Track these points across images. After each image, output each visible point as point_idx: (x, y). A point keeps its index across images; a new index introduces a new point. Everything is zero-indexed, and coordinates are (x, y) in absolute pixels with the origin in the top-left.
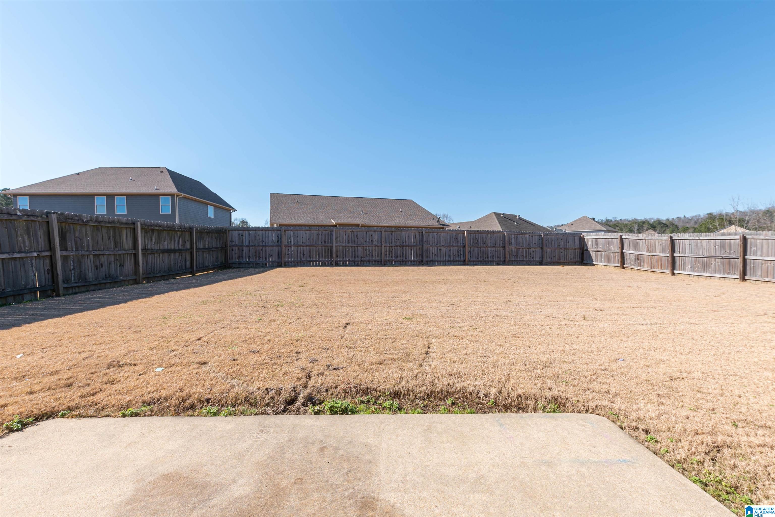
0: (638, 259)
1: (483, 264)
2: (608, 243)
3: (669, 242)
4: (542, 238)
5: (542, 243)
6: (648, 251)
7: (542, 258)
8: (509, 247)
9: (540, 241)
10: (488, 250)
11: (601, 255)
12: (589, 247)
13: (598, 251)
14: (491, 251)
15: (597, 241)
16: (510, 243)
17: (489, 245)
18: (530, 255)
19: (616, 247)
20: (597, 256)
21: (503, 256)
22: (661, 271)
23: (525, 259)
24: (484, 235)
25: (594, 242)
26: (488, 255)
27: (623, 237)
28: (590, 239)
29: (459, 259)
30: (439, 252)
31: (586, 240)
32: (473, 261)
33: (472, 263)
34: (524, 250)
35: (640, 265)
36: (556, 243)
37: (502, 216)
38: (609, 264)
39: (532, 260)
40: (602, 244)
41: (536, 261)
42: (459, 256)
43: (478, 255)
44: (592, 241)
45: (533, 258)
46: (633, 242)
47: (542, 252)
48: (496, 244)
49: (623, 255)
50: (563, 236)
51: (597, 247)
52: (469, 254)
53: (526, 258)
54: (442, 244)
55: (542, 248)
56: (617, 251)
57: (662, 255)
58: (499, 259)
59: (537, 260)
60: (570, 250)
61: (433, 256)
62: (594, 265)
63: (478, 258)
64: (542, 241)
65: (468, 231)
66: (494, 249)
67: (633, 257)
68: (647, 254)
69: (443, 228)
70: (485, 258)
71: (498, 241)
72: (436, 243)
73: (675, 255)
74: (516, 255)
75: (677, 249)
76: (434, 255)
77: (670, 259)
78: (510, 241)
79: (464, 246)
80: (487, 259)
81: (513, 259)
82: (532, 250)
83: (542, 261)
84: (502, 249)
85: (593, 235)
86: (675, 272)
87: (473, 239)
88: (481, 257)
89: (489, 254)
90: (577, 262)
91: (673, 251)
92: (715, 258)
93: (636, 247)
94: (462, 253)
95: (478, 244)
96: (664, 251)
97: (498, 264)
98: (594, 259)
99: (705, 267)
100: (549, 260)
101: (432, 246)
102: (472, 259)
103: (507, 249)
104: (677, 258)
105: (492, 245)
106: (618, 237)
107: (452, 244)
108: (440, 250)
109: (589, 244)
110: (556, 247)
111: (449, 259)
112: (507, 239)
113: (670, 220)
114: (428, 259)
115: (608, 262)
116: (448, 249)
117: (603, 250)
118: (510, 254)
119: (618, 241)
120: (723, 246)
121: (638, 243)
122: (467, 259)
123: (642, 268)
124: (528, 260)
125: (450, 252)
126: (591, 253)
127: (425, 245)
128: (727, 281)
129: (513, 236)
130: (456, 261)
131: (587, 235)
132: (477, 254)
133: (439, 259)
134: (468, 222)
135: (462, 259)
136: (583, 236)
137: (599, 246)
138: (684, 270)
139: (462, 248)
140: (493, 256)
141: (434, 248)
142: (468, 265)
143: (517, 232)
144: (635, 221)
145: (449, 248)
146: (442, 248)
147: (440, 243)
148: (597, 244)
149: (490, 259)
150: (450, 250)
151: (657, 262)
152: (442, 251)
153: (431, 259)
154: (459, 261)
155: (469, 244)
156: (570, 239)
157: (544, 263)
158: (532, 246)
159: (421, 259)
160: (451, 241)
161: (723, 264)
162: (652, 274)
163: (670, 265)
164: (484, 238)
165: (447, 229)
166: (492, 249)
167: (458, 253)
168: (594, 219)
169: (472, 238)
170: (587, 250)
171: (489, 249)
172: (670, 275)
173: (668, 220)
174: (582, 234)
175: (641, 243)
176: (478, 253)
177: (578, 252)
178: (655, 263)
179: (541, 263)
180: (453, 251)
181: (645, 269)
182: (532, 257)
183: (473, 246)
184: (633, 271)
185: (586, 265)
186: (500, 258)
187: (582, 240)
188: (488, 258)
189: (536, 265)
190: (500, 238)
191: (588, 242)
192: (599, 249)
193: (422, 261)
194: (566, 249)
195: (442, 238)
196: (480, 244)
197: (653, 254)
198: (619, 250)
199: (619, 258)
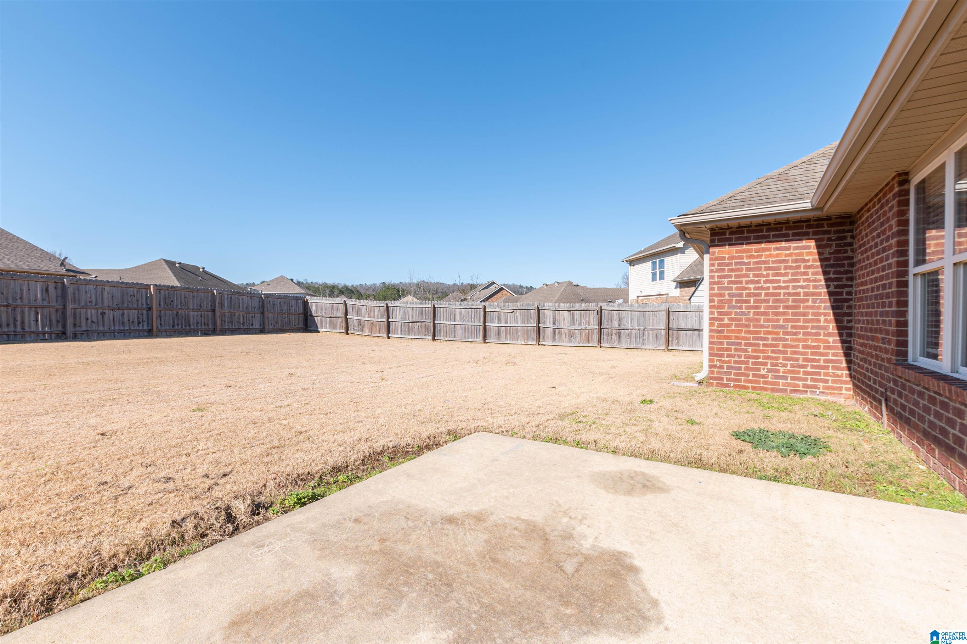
0: (360, 324)
1: (182, 334)
2: (333, 308)
3: (385, 308)
4: (263, 301)
5: (263, 306)
6: (369, 317)
7: (264, 324)
8: (221, 310)
9: (261, 304)
10: (189, 315)
11: (326, 321)
12: (313, 312)
13: (323, 317)
14: (194, 315)
15: (321, 306)
16: (222, 305)
17: (191, 307)
18: (248, 321)
19: (340, 313)
20: (321, 322)
21: (212, 323)
22: (379, 335)
23: (242, 327)
24: (183, 293)
25: (318, 307)
26: (189, 322)
27: (347, 302)
28: (314, 302)
29: (141, 328)
30: (100, 317)
31: (310, 304)
32: (166, 331)
33: (164, 333)
34: (241, 314)
35: (362, 330)
36: (279, 307)
37: (177, 265)
38: (334, 331)
39: (251, 327)
40: (326, 309)
41: (256, 329)
42: (140, 323)
43: (174, 322)
44: (317, 306)
45: (252, 325)
46: (355, 307)
47: (264, 317)
48: (201, 307)
49: (347, 320)
50: (287, 299)
51: (322, 312)
52: (159, 319)
53: (244, 326)
54: (106, 304)
55: (263, 313)
56: (341, 316)
57: (379, 320)
58: (206, 327)
59: (257, 327)
60: (294, 316)
61: (87, 323)
62: (319, 332)
63: (173, 326)
64: (263, 304)
65: (156, 285)
66: (199, 313)
67: (356, 322)
68: (368, 319)
69: (76, 276)
70: (186, 326)
71: (205, 302)
72: (94, 303)
73: (390, 320)
74: (231, 322)
75: (391, 316)
76: (89, 321)
77: (386, 324)
78: (221, 303)
79: (150, 309)
80: (187, 327)
81: (227, 327)
82: (250, 315)
83: (264, 328)
84: (210, 313)
85: (317, 300)
86: (390, 335)
87: (165, 298)
88: (178, 325)
89: (192, 319)
90: (301, 328)
91: (388, 317)
92: (417, 322)
93: (358, 313)
94: (145, 319)
95: (173, 306)
96: (381, 317)
97: (206, 334)
98: (319, 326)
99: (410, 330)
100: (271, 327)
101: (86, 307)
102: (163, 328)
103: (218, 314)
104: (391, 323)
105: (195, 307)
106: (342, 302)
107: (126, 305)
108: (103, 314)
109: (313, 309)
110: (279, 311)
111: (122, 328)
112: (218, 300)
113: (355, 286)
114: (78, 329)
115: (333, 328)
116: (118, 313)
117: (328, 316)
118: (222, 320)
119: (342, 306)
120: (421, 313)
121: (360, 309)
122: (155, 328)
123: (363, 333)
124: (245, 327)
125: (123, 318)
126: (316, 318)
127: (70, 306)
128: (424, 341)
129: (226, 296)
130: (135, 331)
131: (311, 299)
132: (171, 321)
133: (101, 329)
134: (115, 270)
135: (145, 328)
136: (307, 300)
137: (324, 311)
138: (396, 334)
139: (145, 312)
140: (198, 323)
141: (89, 311)
142: (157, 336)
143: (231, 291)
144: (325, 286)
145: (121, 312)
146: (107, 311)
147: (103, 303)
148: (322, 309)
149: (192, 327)
150: (123, 314)
151: (376, 326)
152: (106, 316)
153: (84, 328)
154: (139, 331)
155: (158, 306)
156: (293, 302)
157: (266, 331)
158: (250, 310)
159: (60, 328)
160: (125, 300)
161: (421, 327)
162: (372, 338)
163: (386, 330)
164: (183, 297)
165: (82, 278)
166: (196, 313)
167: (138, 318)
168: (292, 280)
169: (162, 295)
170: (311, 315)
171: (192, 313)
172: (386, 338)
173: (353, 286)
174: (305, 297)
175: (363, 309)
176: (173, 318)
177: (302, 317)
178: (374, 328)
179: (262, 331)
180: (129, 315)
181: (367, 334)
182: (251, 323)
183: (164, 308)
184: (356, 336)
185: (310, 331)
186: (208, 325)
187: (306, 304)
188: (189, 325)
189: (256, 333)
190: (207, 298)
191: (312, 307)
192: (324, 315)
193: (64, 333)
194: (290, 314)
195: (106, 295)
196: (177, 306)
197: (373, 319)
198: (343, 316)
199: (343, 324)
